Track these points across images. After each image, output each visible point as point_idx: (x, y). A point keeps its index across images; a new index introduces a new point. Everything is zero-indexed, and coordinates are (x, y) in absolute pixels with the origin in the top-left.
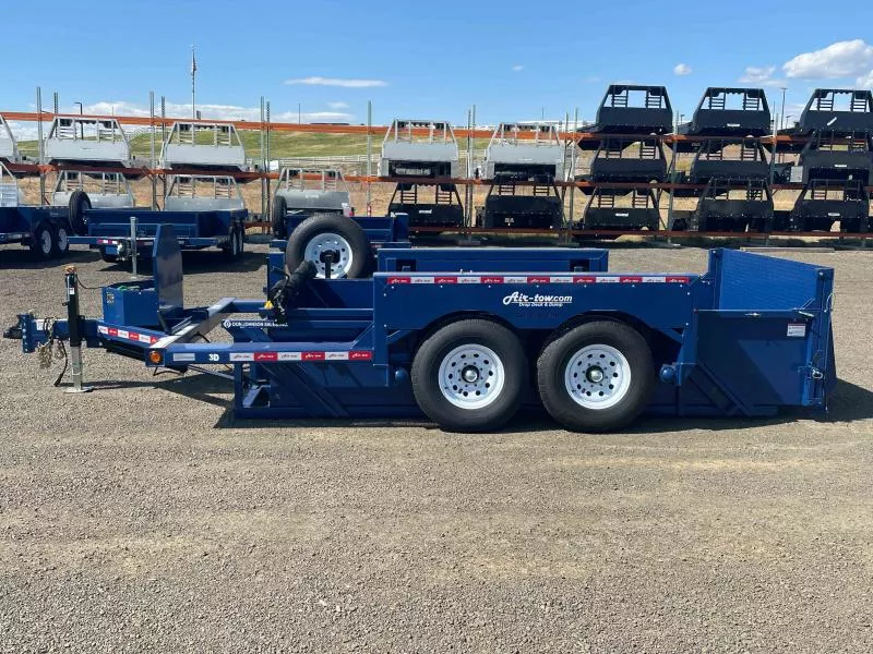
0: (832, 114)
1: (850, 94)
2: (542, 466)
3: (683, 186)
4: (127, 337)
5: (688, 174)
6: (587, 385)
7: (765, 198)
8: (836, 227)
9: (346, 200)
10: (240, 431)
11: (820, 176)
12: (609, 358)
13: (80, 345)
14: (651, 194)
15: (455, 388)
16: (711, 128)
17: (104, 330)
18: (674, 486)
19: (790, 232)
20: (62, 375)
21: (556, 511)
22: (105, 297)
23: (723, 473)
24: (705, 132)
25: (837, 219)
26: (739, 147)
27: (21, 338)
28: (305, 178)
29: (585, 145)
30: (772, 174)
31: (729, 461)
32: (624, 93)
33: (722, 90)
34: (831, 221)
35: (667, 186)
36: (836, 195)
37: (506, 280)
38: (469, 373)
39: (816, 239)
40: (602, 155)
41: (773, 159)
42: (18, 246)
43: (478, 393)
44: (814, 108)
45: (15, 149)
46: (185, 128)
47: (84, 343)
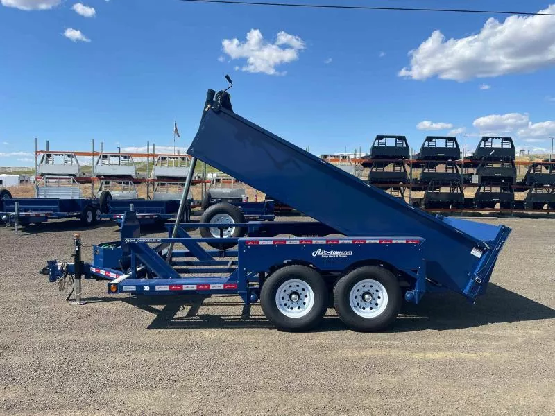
0: (492, 149)
1: (501, 139)
2: (335, 356)
3: (416, 186)
4: (104, 274)
5: (418, 179)
6: (362, 303)
7: (459, 191)
8: (497, 206)
9: (244, 193)
10: (161, 331)
11: (487, 180)
12: (375, 287)
13: (80, 278)
14: (400, 189)
15: (286, 305)
16: (429, 156)
17: (93, 269)
18: (415, 370)
19: (473, 209)
20: (70, 295)
21: (342, 391)
22: (95, 251)
23: (444, 362)
24: (426, 158)
25: (498, 202)
26: (445, 166)
27: (48, 274)
28: (223, 182)
29: (365, 165)
30: (463, 179)
31: (447, 352)
32: (384, 139)
33: (434, 137)
34: (495, 203)
35: (408, 185)
36: (497, 190)
37: (314, 242)
38: (293, 296)
39: (487, 212)
40: (374, 170)
41: (462, 171)
42: (74, 219)
43: (299, 308)
44: (482, 146)
45: (79, 170)
46: (164, 158)
47: (83, 276)
